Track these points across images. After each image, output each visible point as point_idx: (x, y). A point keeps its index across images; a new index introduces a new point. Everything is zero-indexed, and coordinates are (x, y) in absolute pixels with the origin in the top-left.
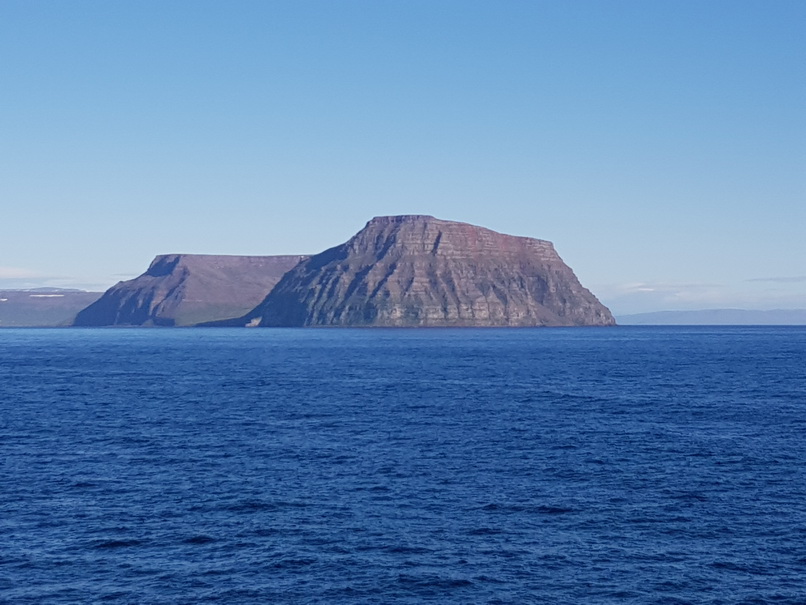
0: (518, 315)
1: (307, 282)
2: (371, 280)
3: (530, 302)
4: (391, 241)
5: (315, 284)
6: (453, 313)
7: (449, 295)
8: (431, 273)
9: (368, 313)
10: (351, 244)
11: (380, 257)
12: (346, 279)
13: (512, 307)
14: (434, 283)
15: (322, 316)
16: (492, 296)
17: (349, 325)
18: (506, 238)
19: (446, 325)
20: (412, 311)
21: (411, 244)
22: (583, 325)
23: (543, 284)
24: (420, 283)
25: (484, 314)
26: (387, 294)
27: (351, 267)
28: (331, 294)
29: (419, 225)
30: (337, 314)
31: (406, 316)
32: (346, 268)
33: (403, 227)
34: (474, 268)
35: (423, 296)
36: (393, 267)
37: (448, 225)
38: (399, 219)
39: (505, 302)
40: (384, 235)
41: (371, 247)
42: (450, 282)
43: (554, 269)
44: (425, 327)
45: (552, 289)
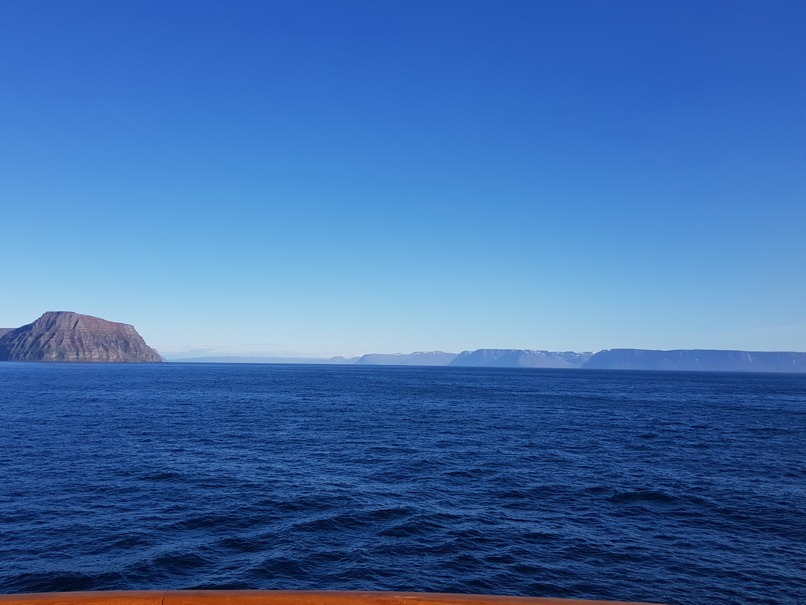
0: (113, 357)
1: (11, 340)
2: (43, 340)
3: (120, 351)
4: (54, 322)
5: (16, 342)
6: (81, 356)
7: (80, 349)
8: (72, 338)
9: (40, 355)
10: (34, 323)
11: (48, 330)
12: (31, 339)
13: (110, 353)
14: (73, 342)
15: (17, 356)
16: (101, 349)
17: (30, 360)
18: (111, 323)
19: (78, 361)
20: (61, 355)
21: (63, 324)
22: (144, 362)
23: (127, 344)
24: (66, 341)
25: (97, 356)
26: (50, 346)
27: (34, 334)
28: (22, 346)
29: (68, 316)
30: (25, 355)
31: (58, 357)
32: (31, 335)
33: (60, 317)
34: (93, 336)
35: (67, 348)
36: (54, 334)
37: (82, 316)
38: (58, 313)
39: (107, 351)
40: (51, 320)
41: (44, 325)
42: (81, 342)
43: (133, 337)
44: (67, 362)
45: (131, 346)
